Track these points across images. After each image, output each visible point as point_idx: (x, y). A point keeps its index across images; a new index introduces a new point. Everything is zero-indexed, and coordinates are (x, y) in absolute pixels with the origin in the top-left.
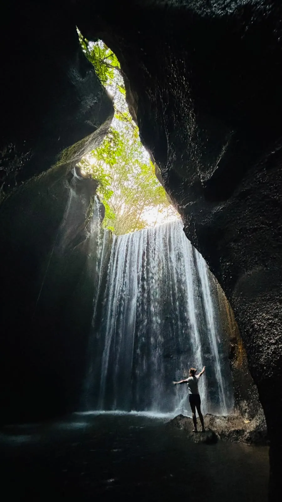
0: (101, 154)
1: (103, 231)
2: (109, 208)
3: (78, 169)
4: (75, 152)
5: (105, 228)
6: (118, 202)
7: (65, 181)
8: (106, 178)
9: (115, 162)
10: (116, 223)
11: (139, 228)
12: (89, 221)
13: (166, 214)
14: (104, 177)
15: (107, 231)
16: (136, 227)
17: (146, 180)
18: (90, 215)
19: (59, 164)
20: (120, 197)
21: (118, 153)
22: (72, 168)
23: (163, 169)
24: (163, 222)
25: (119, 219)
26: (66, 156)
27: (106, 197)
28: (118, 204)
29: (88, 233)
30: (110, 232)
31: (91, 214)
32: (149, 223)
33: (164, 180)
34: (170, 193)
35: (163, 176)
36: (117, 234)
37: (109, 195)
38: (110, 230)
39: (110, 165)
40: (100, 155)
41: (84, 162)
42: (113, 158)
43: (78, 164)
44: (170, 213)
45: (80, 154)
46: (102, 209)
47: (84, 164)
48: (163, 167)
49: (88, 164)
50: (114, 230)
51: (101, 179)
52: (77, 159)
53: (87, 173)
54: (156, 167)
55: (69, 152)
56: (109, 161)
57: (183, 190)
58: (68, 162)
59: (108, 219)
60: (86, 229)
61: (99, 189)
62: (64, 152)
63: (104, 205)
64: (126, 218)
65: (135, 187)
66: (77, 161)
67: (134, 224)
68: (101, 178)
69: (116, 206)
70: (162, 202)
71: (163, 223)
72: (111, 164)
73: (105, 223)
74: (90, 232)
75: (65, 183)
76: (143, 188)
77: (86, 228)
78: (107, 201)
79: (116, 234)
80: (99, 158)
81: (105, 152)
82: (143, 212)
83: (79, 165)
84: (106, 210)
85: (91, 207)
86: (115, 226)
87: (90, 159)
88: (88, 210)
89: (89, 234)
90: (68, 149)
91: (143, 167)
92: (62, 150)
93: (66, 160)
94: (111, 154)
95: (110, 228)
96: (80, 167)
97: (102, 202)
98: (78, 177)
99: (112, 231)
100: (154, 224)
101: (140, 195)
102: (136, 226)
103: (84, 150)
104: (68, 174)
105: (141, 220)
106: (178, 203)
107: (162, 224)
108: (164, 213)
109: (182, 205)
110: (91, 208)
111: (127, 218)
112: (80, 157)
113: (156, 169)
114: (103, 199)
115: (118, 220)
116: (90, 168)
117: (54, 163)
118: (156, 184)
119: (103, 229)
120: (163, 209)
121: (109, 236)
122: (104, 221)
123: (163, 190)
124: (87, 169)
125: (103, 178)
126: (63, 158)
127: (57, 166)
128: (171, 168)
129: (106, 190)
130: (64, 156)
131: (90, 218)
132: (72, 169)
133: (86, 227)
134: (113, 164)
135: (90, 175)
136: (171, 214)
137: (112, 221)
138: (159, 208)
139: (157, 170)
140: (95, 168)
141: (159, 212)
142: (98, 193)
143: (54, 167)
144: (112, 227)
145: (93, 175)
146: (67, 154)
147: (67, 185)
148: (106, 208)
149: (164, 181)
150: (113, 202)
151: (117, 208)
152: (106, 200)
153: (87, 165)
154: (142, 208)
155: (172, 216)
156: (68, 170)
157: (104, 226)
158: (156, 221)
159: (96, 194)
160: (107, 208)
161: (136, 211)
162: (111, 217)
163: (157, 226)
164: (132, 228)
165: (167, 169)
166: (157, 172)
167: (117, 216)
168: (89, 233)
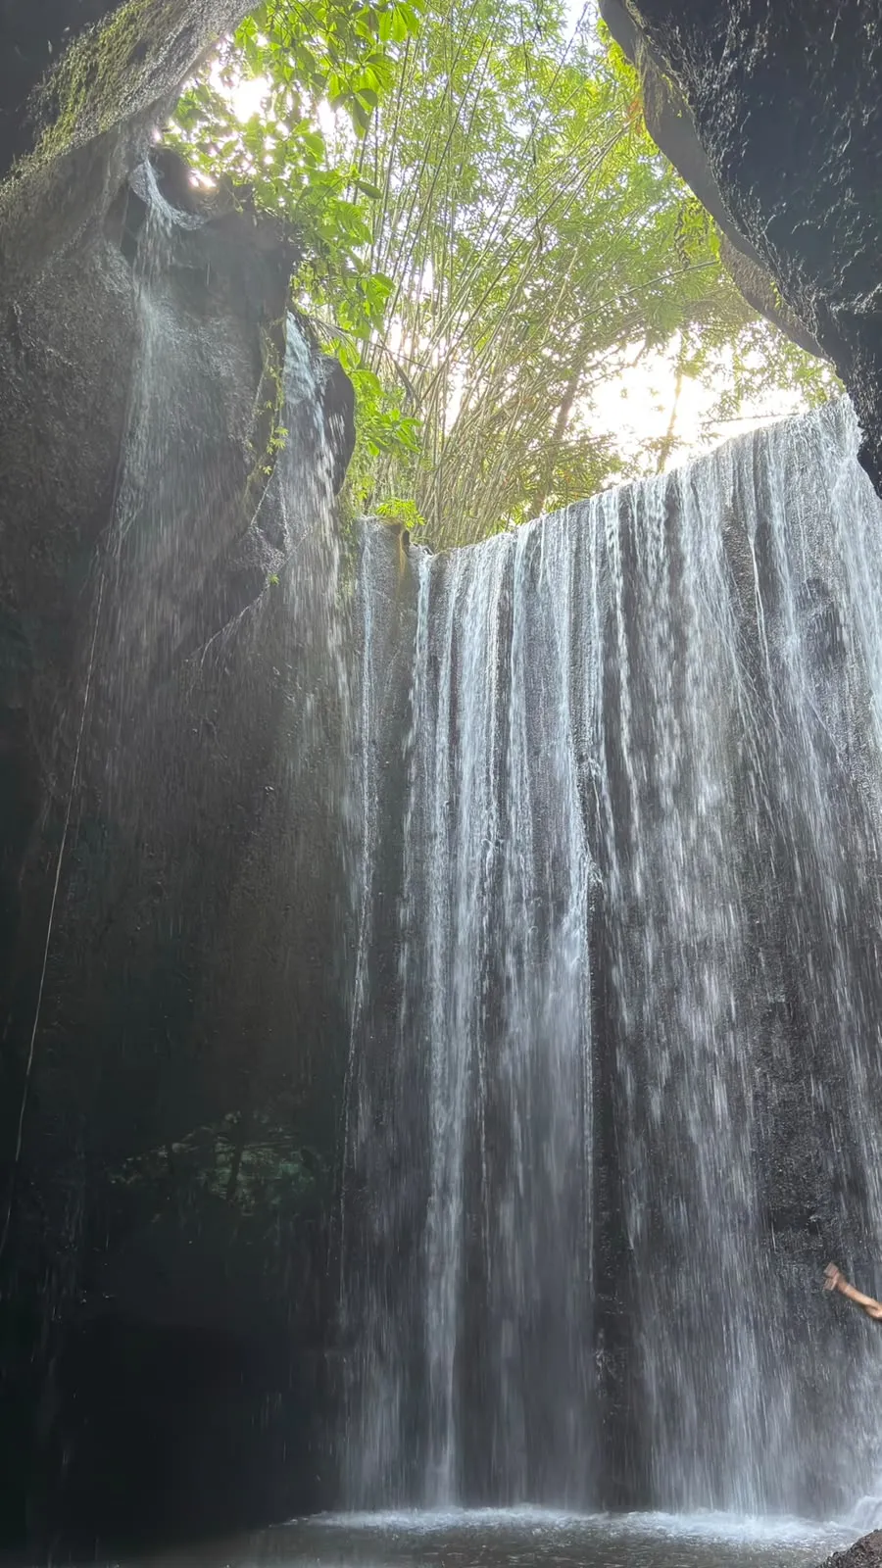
0: (293, 43)
1: (356, 528)
2: (378, 383)
3: (171, 166)
4: (139, 55)
5: (366, 513)
6: (424, 344)
7: (104, 254)
8: (346, 196)
9: (385, 81)
10: (425, 475)
11: (565, 489)
12: (266, 477)
13: (725, 383)
14: (331, 191)
15: (377, 527)
16: (547, 486)
17: (589, 174)
18: (272, 440)
19: (57, 143)
20: (434, 306)
21: (398, 19)
22: (134, 161)
23: (701, 75)
24: (715, 435)
25: (439, 449)
26: (88, 84)
27: (350, 318)
28: (427, 352)
29: (269, 550)
30: (396, 533)
31: (277, 436)
32: (625, 448)
33: (712, 147)
34: (763, 223)
35: (703, 117)
36: (436, 542)
37: (366, 304)
38: (392, 519)
39: (357, 104)
40: (286, 50)
41: (195, 114)
42: (373, 59)
43: (164, 130)
44: (752, 372)
45: (168, 60)
46: (339, 395)
47: (200, 124)
48: (700, 61)
49: (223, 123)
50: (421, 520)
51: (313, 209)
52: (155, 96)
53: (225, 181)
54: (649, 75)
55: (102, 60)
56: (350, 82)
57: (849, 192)
58: (107, 121)
59: (374, 454)
60: (258, 530)
61: (309, 276)
62: (74, 60)
63: (347, 369)
64: (481, 434)
65: (524, 229)
66: (155, 113)
67: (533, 468)
68: (310, 199)
69: (414, 369)
70: (697, 310)
71: (716, 443)
72: (359, 104)
73: (361, 482)
74: (279, 544)
75: (105, 265)
76: (568, 233)
77: (253, 521)
78: (360, 345)
79: (432, 547)
80: (287, 74)
81: (320, 24)
82: (585, 386)
83: (174, 139)
84: (360, 399)
85: (270, 393)
86: (421, 494)
87: (230, 83)
88: (256, 411)
89: (276, 556)
90: (94, 38)
91: (560, 89)
92: (61, 48)
93: (95, 109)
94: (358, 32)
95: (395, 513)
96: (180, 147)
97: (331, 353)
98: (174, 215)
99: (410, 524)
100: (659, 452)
101: (559, 282)
102: (550, 483)
103: (189, 30)
104: (116, 207)
105: (571, 438)
106: (820, 285)
107: (706, 450)
108: (713, 377)
109: (845, 294)
110: (274, 399)
111: (488, 439)
112: (175, 80)
113: (649, 89)
114: (336, 333)
115: (436, 455)
116: (240, 147)
117: (24, 142)
118: (654, 192)
119: (355, 522)
120: (711, 356)
121: (395, 562)
122: (352, 471)
123: (705, 221)
124: (222, 154)
125: (320, 198)
126: (76, 102)
127: (47, 156)
128: (758, 57)
129: (345, 273)
130: (78, 91)
131: (270, 461)
132: (132, 167)
133: (259, 519)
134: (371, 96)
135: (245, 190)
136: (758, 380)
137: (402, 465)
138: (684, 350)
139: (659, 96)
140: (269, 143)
141: (685, 379)
142: (304, 302)
143: (28, 167)
144: (407, 504)
145: (264, 190)
146: (93, 70)
147: (116, 273)
148: (357, 387)
149: (718, 152)
150: (393, 345)
151: (423, 377)
152: (351, 338)
153: (215, 130)
154: (579, 363)
155: (766, 393)
156: (111, 179)
157: (356, 500)
158: (669, 434)
159: (293, 309)
160: (365, 390)
161: (540, 385)
162: (392, 440)
163: (679, 461)
164: (526, 495)
165: (731, 66)
166: (659, 107)
167: (428, 431)
168: (280, 553)
